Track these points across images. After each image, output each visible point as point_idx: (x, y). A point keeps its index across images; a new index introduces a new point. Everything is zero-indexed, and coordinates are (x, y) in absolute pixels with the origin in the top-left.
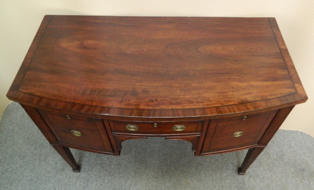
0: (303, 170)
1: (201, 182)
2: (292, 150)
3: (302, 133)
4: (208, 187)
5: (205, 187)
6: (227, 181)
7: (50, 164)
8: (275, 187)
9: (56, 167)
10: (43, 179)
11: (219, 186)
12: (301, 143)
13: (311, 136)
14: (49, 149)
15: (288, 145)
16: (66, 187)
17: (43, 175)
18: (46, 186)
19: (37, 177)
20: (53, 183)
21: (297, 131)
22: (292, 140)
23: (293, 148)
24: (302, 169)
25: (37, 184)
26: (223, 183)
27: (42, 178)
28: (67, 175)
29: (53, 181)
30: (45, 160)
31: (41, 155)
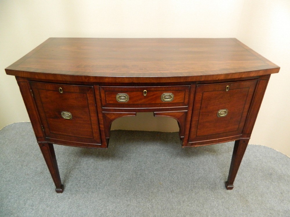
0: (271, 174)
1: (174, 183)
2: (258, 159)
3: (264, 147)
4: (181, 187)
5: (178, 187)
6: (199, 183)
7: (31, 168)
8: (246, 188)
9: (36, 170)
10: (21, 180)
11: (191, 186)
12: (265, 154)
13: (273, 149)
14: (33, 157)
15: (253, 155)
16: (41, 186)
17: (22, 177)
18: (22, 186)
19: (16, 179)
20: (29, 183)
21: (260, 145)
22: (256, 151)
23: (259, 158)
24: (269, 173)
25: (14, 184)
26: (195, 184)
27: (20, 179)
28: (45, 177)
29: (29, 182)
30: (26, 166)
31: (24, 161)
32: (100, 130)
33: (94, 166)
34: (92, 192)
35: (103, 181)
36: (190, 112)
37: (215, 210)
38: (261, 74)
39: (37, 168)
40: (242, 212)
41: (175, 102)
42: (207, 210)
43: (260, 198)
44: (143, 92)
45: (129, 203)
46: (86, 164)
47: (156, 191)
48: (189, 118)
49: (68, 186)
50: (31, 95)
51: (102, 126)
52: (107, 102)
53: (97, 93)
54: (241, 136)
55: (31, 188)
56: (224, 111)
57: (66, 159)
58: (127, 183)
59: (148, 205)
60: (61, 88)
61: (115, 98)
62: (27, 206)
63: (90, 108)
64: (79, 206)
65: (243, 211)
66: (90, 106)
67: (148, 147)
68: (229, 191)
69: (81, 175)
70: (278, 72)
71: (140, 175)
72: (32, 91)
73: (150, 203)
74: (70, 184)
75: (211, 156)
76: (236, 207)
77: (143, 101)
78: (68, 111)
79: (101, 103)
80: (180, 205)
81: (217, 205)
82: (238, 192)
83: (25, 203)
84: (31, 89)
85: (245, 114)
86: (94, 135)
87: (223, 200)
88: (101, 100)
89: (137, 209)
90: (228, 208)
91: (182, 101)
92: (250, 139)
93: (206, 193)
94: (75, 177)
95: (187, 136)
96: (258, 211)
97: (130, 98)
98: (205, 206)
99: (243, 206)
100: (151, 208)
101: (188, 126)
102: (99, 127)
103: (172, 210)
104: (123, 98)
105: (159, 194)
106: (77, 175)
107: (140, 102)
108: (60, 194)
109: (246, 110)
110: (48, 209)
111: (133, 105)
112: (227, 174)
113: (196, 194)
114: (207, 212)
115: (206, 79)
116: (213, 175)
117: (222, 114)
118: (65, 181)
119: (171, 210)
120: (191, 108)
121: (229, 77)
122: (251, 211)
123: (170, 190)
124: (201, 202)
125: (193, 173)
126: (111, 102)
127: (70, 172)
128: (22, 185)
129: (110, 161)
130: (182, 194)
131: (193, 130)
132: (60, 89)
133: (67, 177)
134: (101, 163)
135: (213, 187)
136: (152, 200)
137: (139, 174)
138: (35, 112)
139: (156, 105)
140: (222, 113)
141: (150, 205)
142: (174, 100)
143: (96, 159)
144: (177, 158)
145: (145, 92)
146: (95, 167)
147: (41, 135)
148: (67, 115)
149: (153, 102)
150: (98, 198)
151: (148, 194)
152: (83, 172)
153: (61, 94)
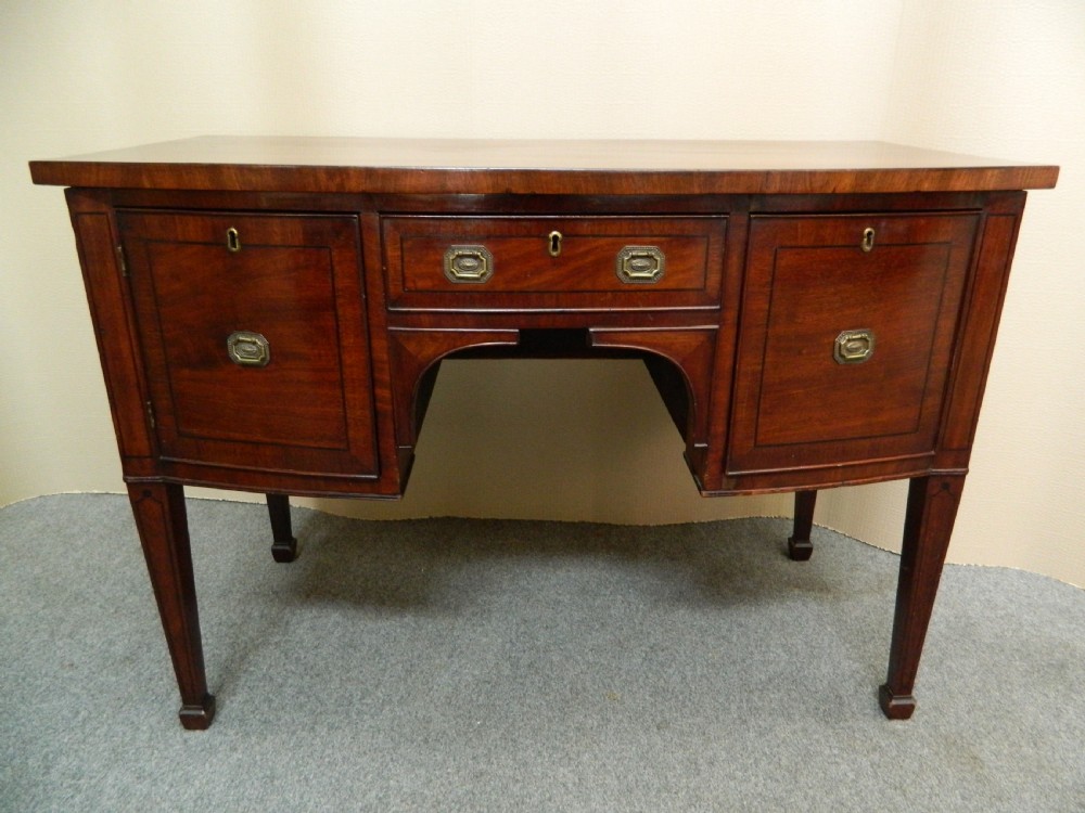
0: (1063, 666)
1: (669, 696)
2: (1003, 613)
4: (698, 711)
5: (686, 709)
6: (772, 696)
7: (86, 644)
8: (968, 713)
9: (108, 651)
10: (40, 686)
11: (740, 708)
12: (1027, 597)
14: (101, 607)
15: (980, 601)
16: (122, 707)
17: (46, 675)
18: (44, 705)
19: (20, 681)
20: (74, 695)
22: (991, 588)
24: (1054, 662)
25: (10, 700)
26: (756, 699)
27: (39, 682)
28: (140, 674)
29: (74, 690)
30: (70, 636)
31: (62, 620)
32: (376, 413)
33: (344, 635)
34: (331, 727)
35: (377, 686)
36: (729, 335)
37: (845, 793)
38: (990, 184)
39: (111, 643)
40: (959, 801)
41: (671, 284)
42: (811, 792)
43: (1028, 750)
44: (548, 239)
45: (483, 766)
46: (313, 628)
47: (596, 723)
48: (725, 363)
49: (231, 706)
50: (118, 268)
51: (384, 393)
52: (410, 284)
53: (372, 246)
54: (933, 461)
55: (78, 713)
56: (861, 339)
57: (231, 614)
58: (474, 697)
59: (564, 776)
60: (236, 232)
61: (440, 263)
62: (54, 775)
63: (340, 312)
64: (272, 778)
65: (963, 798)
66: (340, 301)
67: (562, 573)
68: (898, 725)
69: (287, 667)
70: (1051, 185)
71: (530, 666)
72: (124, 249)
73: (570, 768)
74: (239, 698)
75: (813, 605)
76: (935, 782)
77: (548, 276)
78: (253, 328)
79: (386, 290)
80: (698, 774)
81: (851, 776)
82: (936, 727)
83: (48, 768)
84: (122, 243)
85: (940, 361)
86: (351, 433)
87: (876, 757)
88: (384, 274)
89: (516, 789)
90: (900, 788)
91: (697, 284)
92: (967, 472)
93: (804, 730)
94: (264, 675)
95: (720, 444)
96: (1026, 796)
97: (499, 267)
98: (802, 780)
99: (964, 779)
100: (574, 784)
101: (722, 396)
102: (374, 399)
103: (664, 795)
104: (469, 263)
105: (606, 734)
106: (271, 666)
107: (534, 282)
108: (198, 732)
109: (944, 342)
110: (143, 787)
111: (510, 297)
112: (884, 664)
113: (761, 735)
114: (814, 798)
115: (787, 188)
116: (825, 669)
117: (850, 351)
118: (220, 688)
119: (659, 791)
120: (731, 315)
121: (873, 187)
122: (1000, 799)
123: (653, 720)
124: (784, 762)
125: (744, 661)
126: (421, 284)
127: (243, 658)
128: (42, 701)
129: (409, 619)
130: (704, 734)
131: (743, 413)
132: (232, 233)
133: (229, 672)
134: (371, 625)
135: (831, 710)
136: (578, 756)
137: (524, 661)
138: (125, 345)
139: (595, 296)
140: (853, 345)
141: (570, 775)
142: (664, 279)
143: (351, 613)
144: (679, 609)
145: (555, 237)
146: (347, 640)
147: (142, 444)
148: (248, 348)
149: (587, 285)
150: (355, 749)
151: (562, 734)
152: (296, 655)
153: (232, 253)
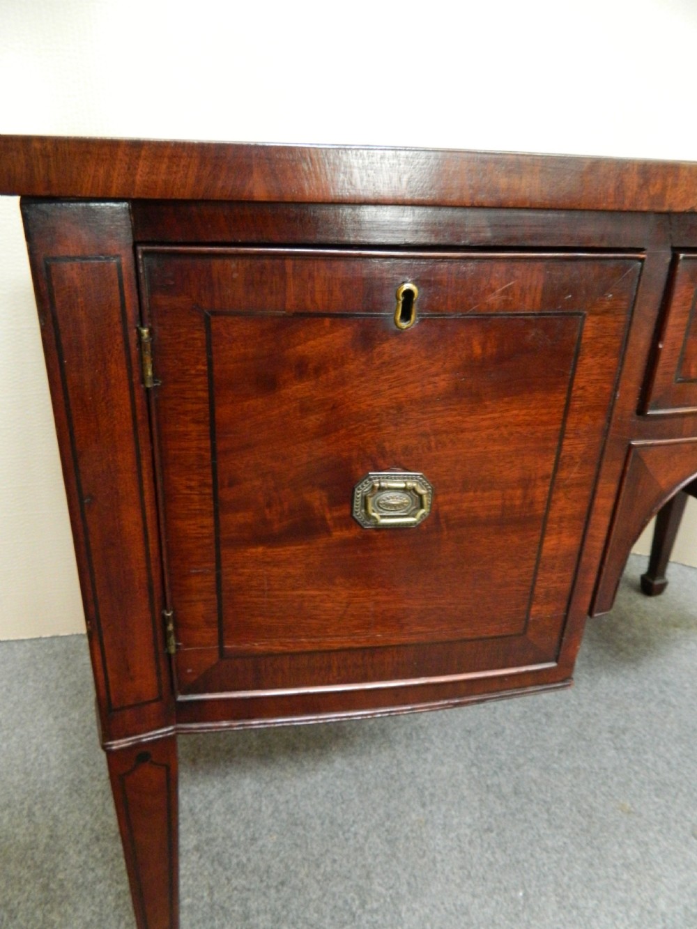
33: (276, 810)
35: (368, 877)
46: (230, 810)
57: (104, 818)
58: (488, 855)
69: (235, 882)
71: (516, 792)
86: (535, 609)
94: (212, 907)
105: (658, 864)
106: (211, 888)
123: (683, 828)
129: (339, 763)
132: (407, 293)
136: (654, 906)
137: (507, 789)
143: (265, 773)
146: (284, 816)
148: (395, 499)
151: (616, 879)
152: (235, 861)
